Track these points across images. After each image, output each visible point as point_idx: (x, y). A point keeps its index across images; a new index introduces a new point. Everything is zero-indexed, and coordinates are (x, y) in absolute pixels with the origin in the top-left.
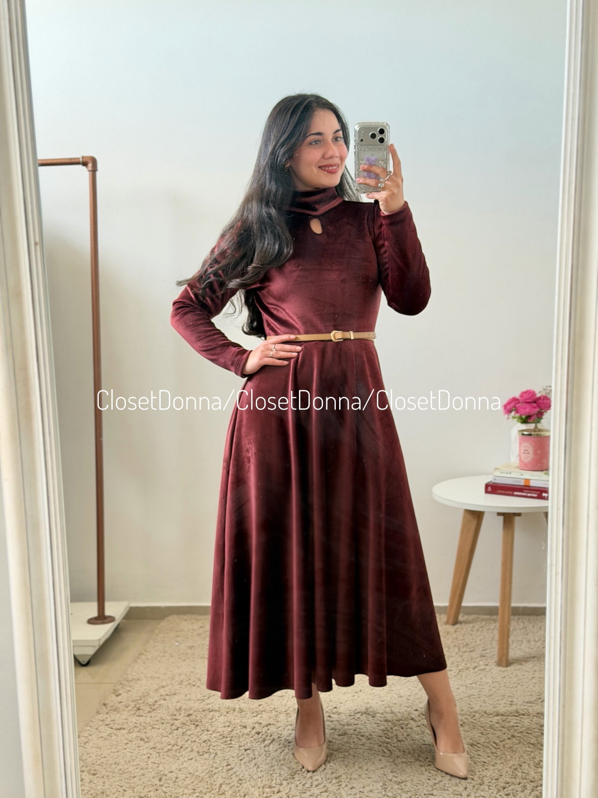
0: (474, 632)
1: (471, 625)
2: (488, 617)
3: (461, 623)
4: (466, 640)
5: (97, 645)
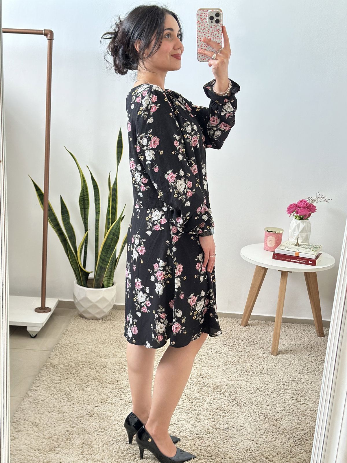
0: (257, 332)
1: (255, 327)
2: (265, 322)
3: (249, 325)
4: (252, 337)
5: (41, 326)
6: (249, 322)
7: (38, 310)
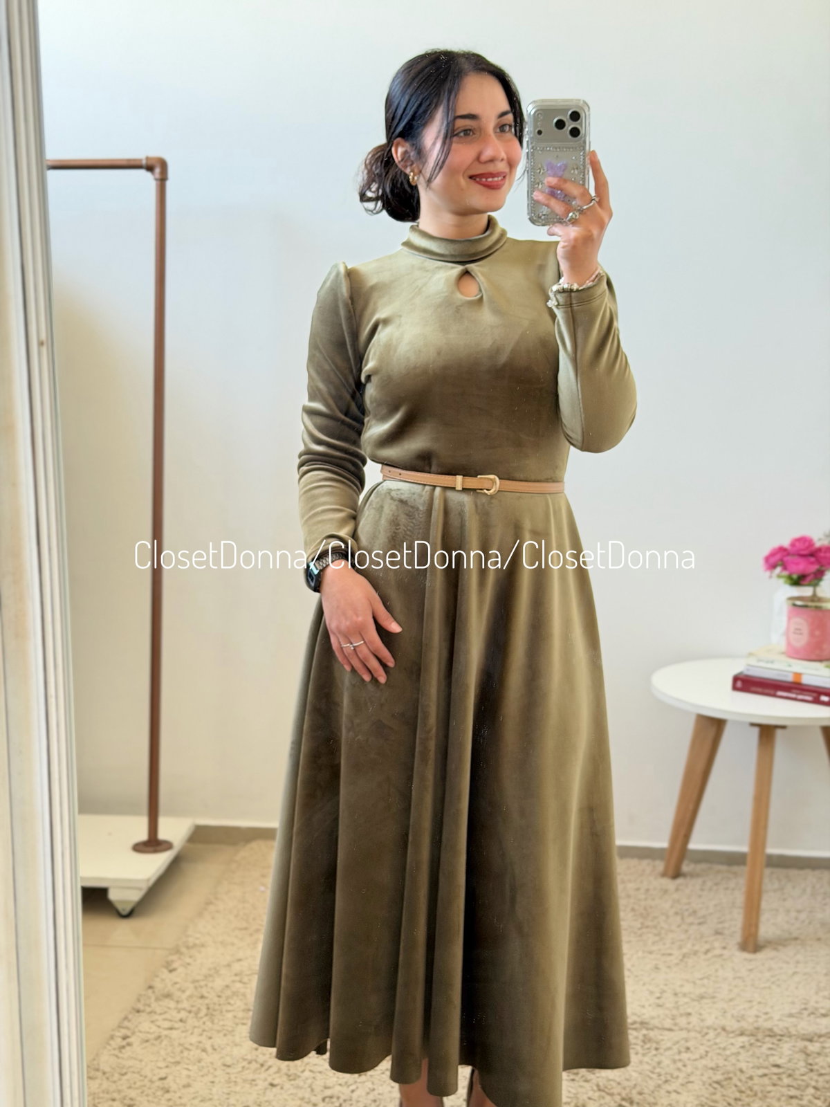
0: (705, 892)
3: (685, 875)
4: (693, 905)
5: (145, 887)
6: (685, 868)
7: (140, 848)
